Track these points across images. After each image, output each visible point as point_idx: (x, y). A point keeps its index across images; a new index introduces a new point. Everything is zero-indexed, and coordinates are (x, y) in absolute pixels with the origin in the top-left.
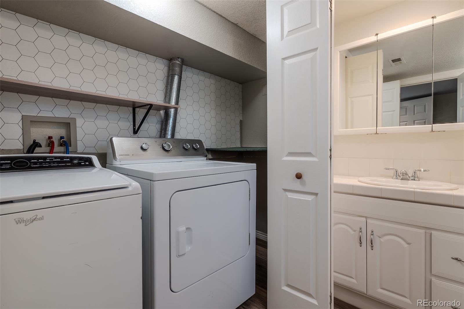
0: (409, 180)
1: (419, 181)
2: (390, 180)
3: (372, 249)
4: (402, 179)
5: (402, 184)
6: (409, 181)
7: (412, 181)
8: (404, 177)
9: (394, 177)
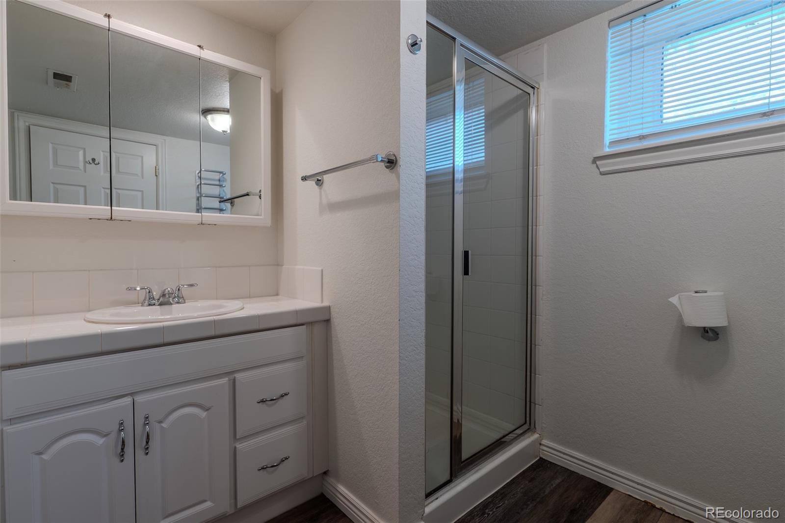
0: (171, 304)
1: (185, 303)
2: (138, 309)
3: (147, 454)
4: (160, 305)
5: (162, 315)
6: (173, 305)
7: (177, 305)
8: (165, 300)
9: (145, 302)
